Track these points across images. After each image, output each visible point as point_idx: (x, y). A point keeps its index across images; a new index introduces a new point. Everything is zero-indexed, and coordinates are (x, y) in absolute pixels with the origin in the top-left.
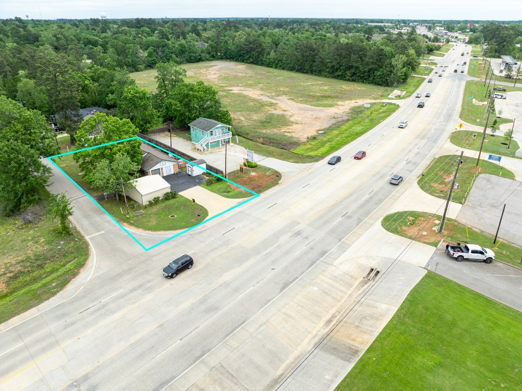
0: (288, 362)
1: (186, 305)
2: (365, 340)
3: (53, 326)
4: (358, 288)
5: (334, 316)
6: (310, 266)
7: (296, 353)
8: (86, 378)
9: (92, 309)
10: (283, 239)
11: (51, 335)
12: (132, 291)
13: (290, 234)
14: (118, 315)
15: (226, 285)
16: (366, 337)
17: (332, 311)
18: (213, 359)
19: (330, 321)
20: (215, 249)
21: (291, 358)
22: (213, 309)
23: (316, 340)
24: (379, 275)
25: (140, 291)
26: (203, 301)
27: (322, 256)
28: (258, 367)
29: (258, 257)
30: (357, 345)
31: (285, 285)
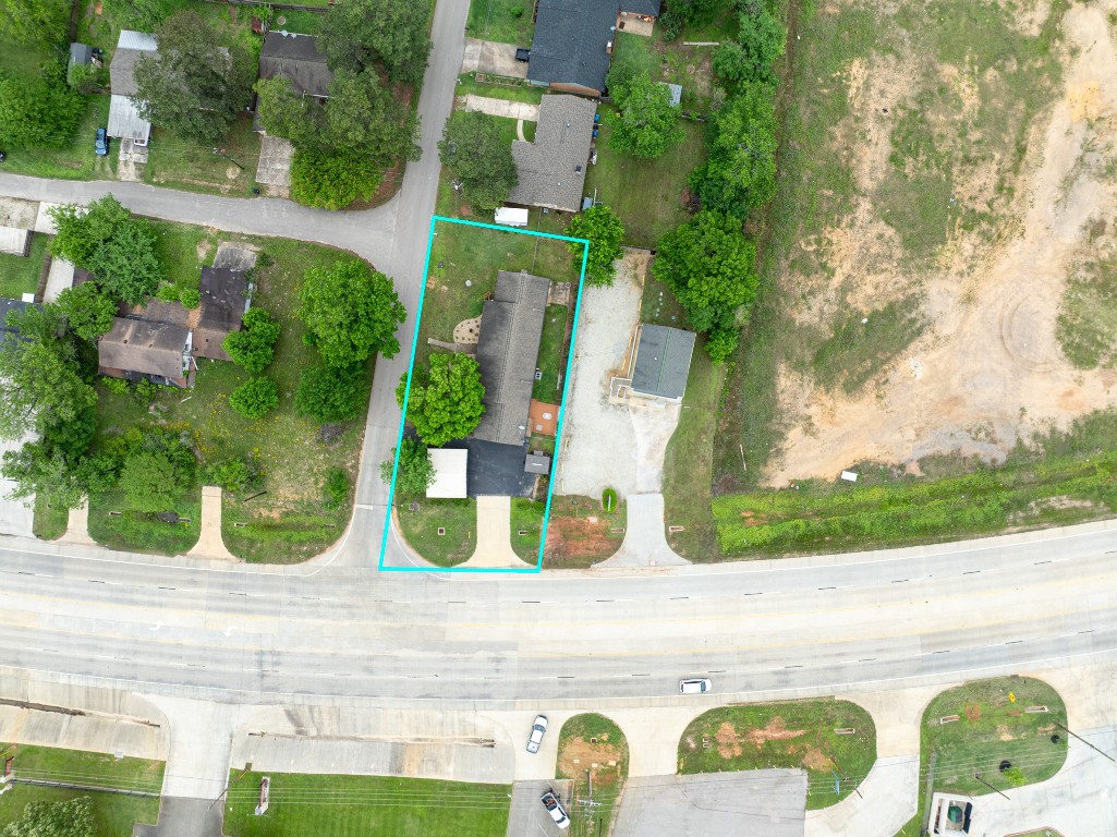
0: (371, 736)
1: (358, 652)
2: (412, 771)
3: (284, 596)
4: (465, 740)
5: (426, 740)
6: (461, 698)
7: (381, 737)
8: (279, 654)
9: (310, 601)
10: (482, 654)
11: (278, 602)
12: (342, 606)
13: (493, 655)
14: (319, 622)
15: (396, 659)
16: (416, 771)
17: (429, 737)
18: (338, 702)
19: (420, 740)
20: (427, 615)
21: (375, 737)
22: (369, 670)
23: (399, 741)
24: (490, 749)
25: (345, 611)
26: (370, 659)
27: (480, 698)
28: (355, 725)
29: (442, 655)
30: (406, 768)
31: (427, 696)
